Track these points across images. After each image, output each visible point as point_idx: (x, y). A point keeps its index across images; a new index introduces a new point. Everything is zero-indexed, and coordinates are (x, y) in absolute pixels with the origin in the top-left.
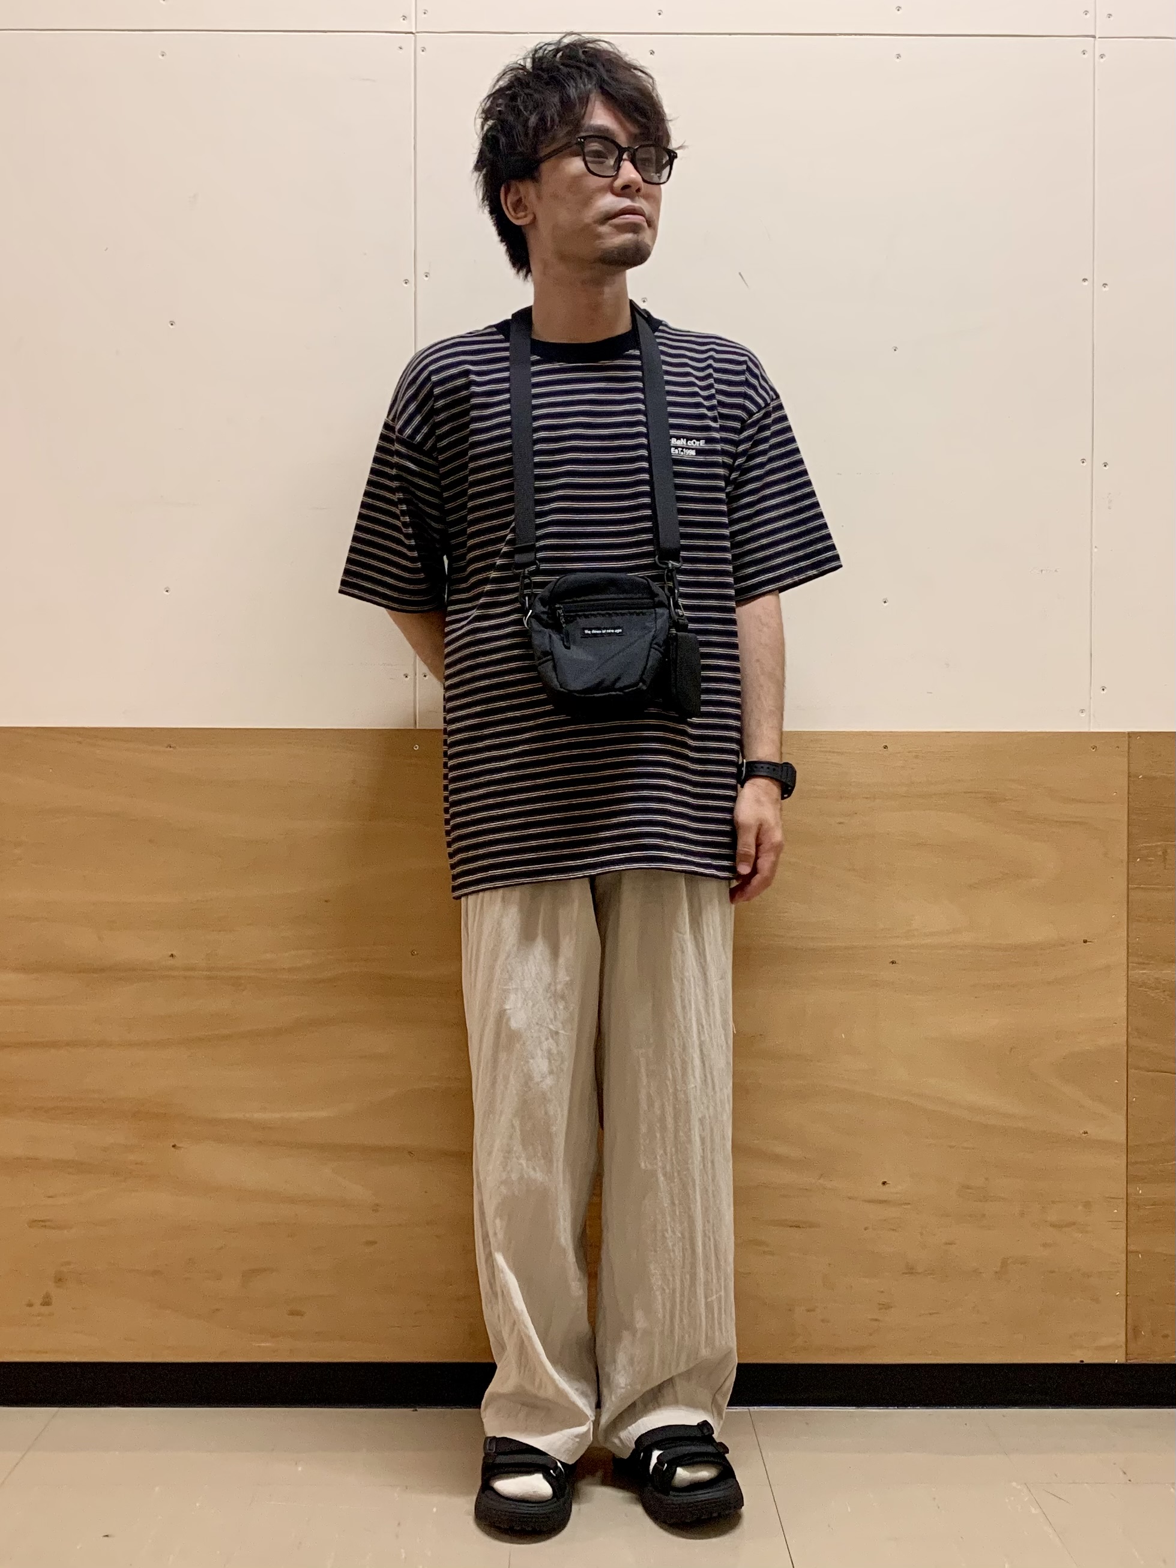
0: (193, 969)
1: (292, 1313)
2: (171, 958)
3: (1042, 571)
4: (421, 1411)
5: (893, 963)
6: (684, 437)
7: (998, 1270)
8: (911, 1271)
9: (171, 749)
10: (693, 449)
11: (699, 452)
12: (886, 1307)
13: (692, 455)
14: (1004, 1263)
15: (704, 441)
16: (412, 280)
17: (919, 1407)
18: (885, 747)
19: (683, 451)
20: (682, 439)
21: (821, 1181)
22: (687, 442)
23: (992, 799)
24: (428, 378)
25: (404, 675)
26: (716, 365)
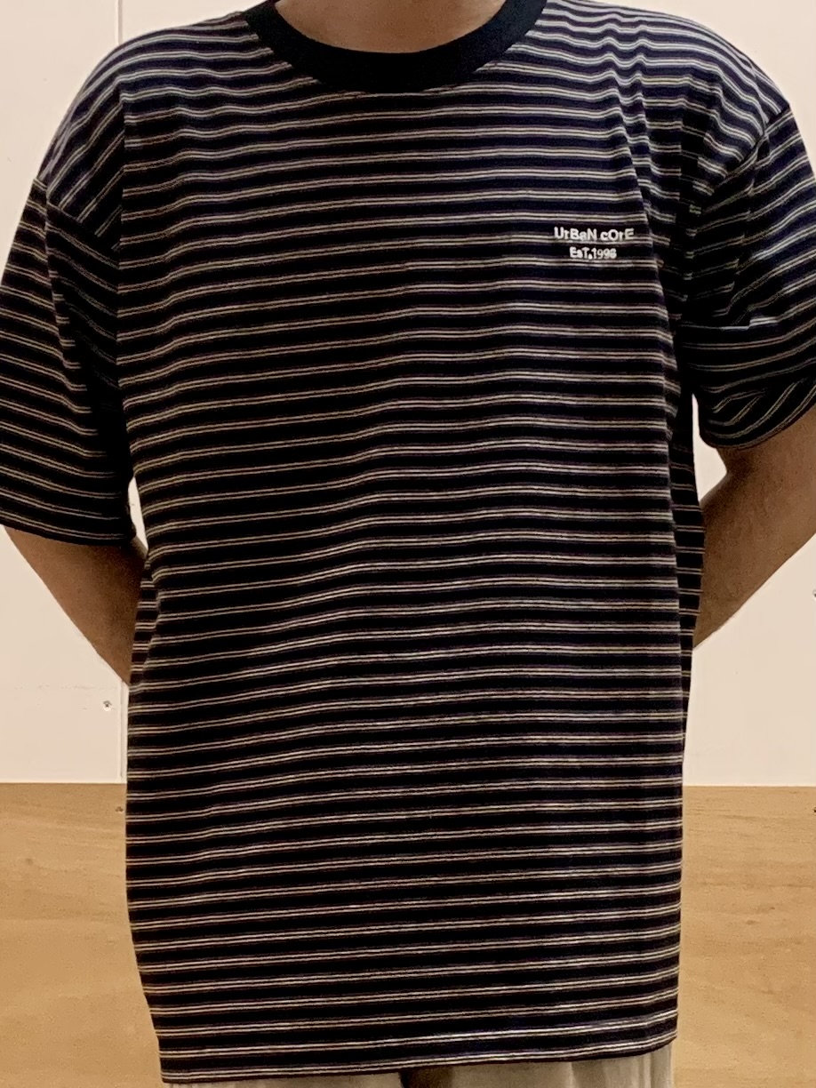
6: (592, 226)
10: (610, 247)
11: (623, 251)
13: (610, 259)
15: (632, 230)
19: (592, 254)
20: (589, 230)
22: (599, 236)
24: (114, 98)
25: (105, 703)
26: (647, 82)
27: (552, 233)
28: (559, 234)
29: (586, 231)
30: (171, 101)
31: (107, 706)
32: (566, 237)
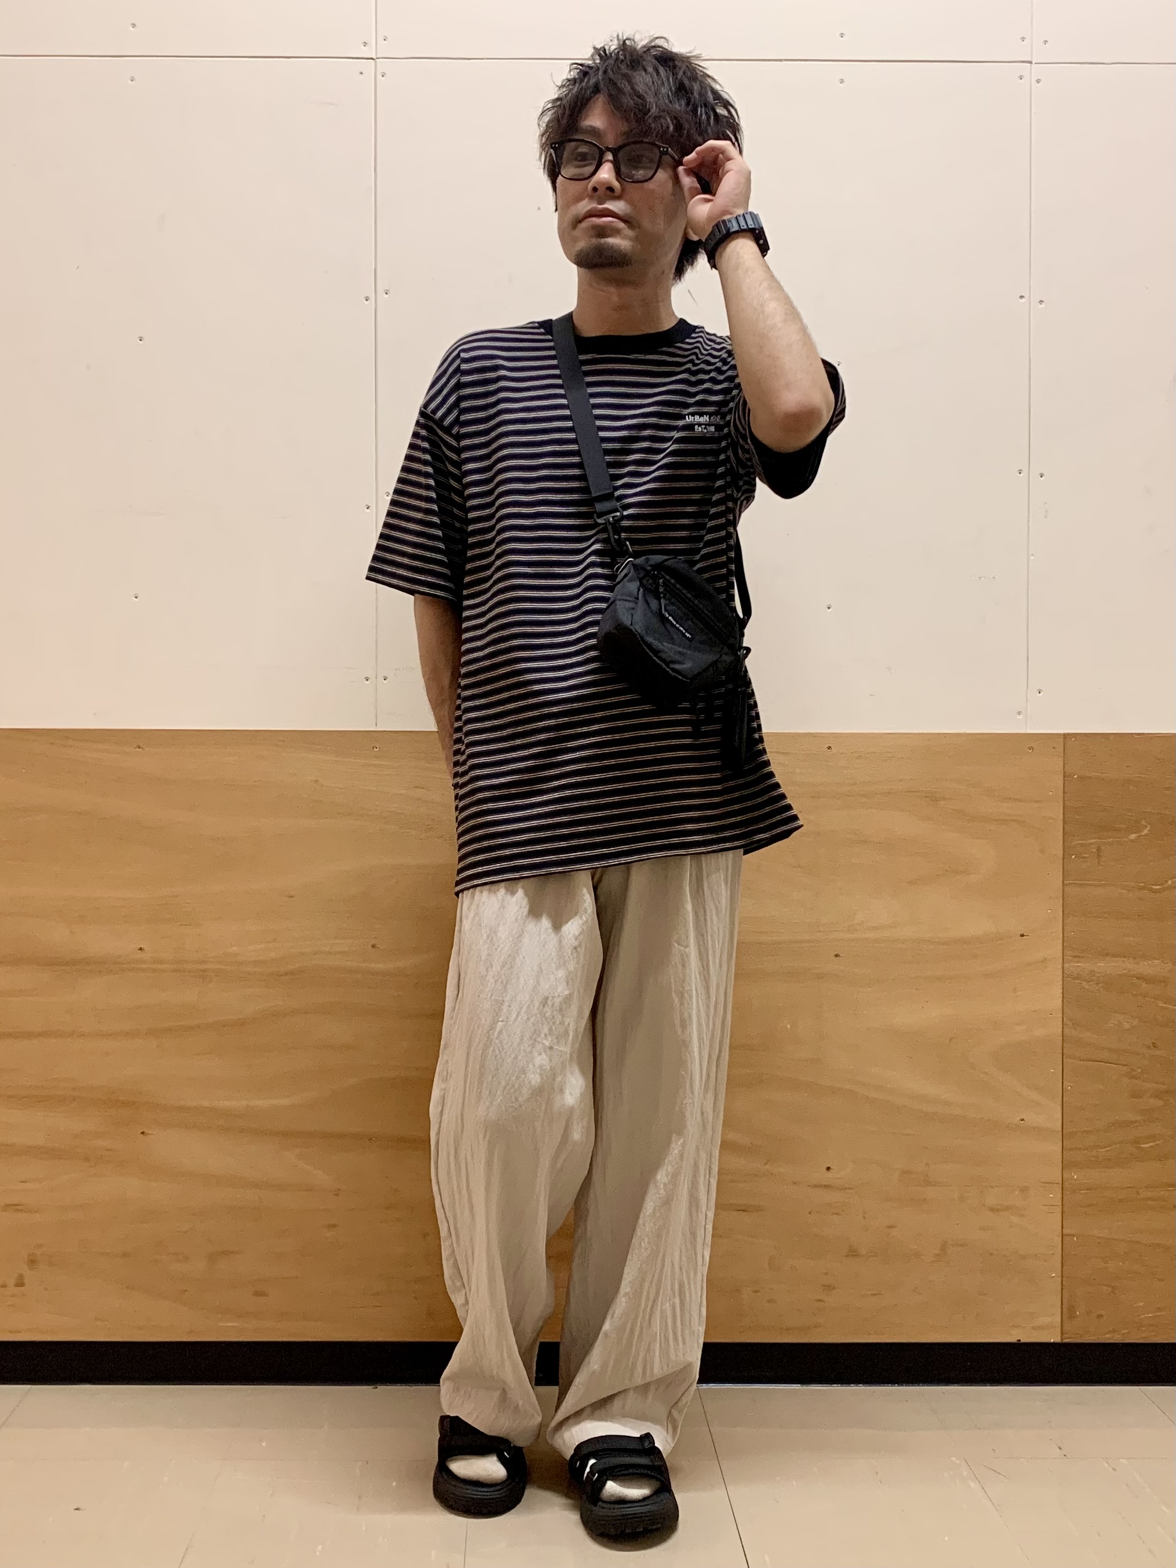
0: (161, 962)
1: (258, 1294)
2: (140, 951)
3: (980, 578)
4: (382, 1389)
5: (837, 956)
7: (937, 1252)
8: (853, 1253)
9: (140, 750)
12: (829, 1288)
14: (944, 1247)
16: (373, 299)
17: (861, 1385)
18: (829, 748)
20: (705, 416)
21: (767, 1167)
23: (933, 798)
24: (458, 355)
25: (365, 678)
27: (685, 419)
28: (689, 419)
29: (703, 416)
30: (496, 368)
31: (367, 680)
32: (693, 420)
